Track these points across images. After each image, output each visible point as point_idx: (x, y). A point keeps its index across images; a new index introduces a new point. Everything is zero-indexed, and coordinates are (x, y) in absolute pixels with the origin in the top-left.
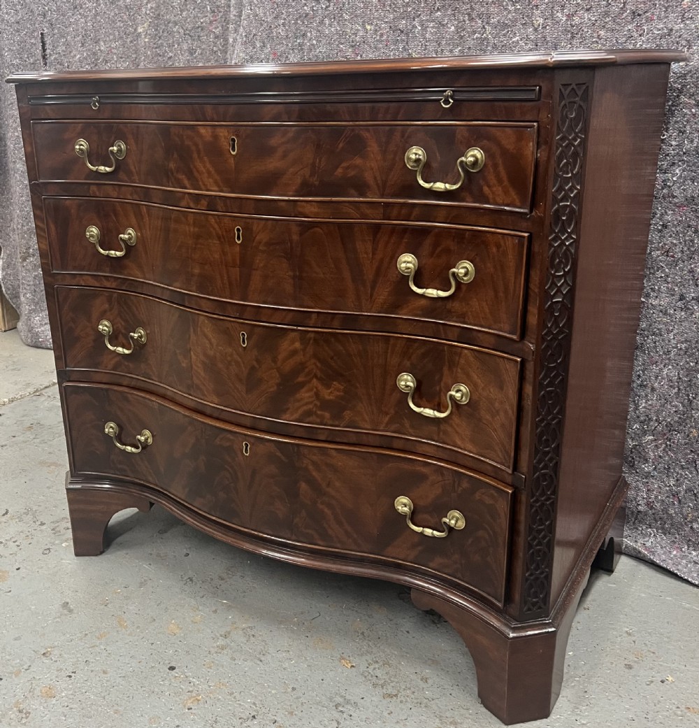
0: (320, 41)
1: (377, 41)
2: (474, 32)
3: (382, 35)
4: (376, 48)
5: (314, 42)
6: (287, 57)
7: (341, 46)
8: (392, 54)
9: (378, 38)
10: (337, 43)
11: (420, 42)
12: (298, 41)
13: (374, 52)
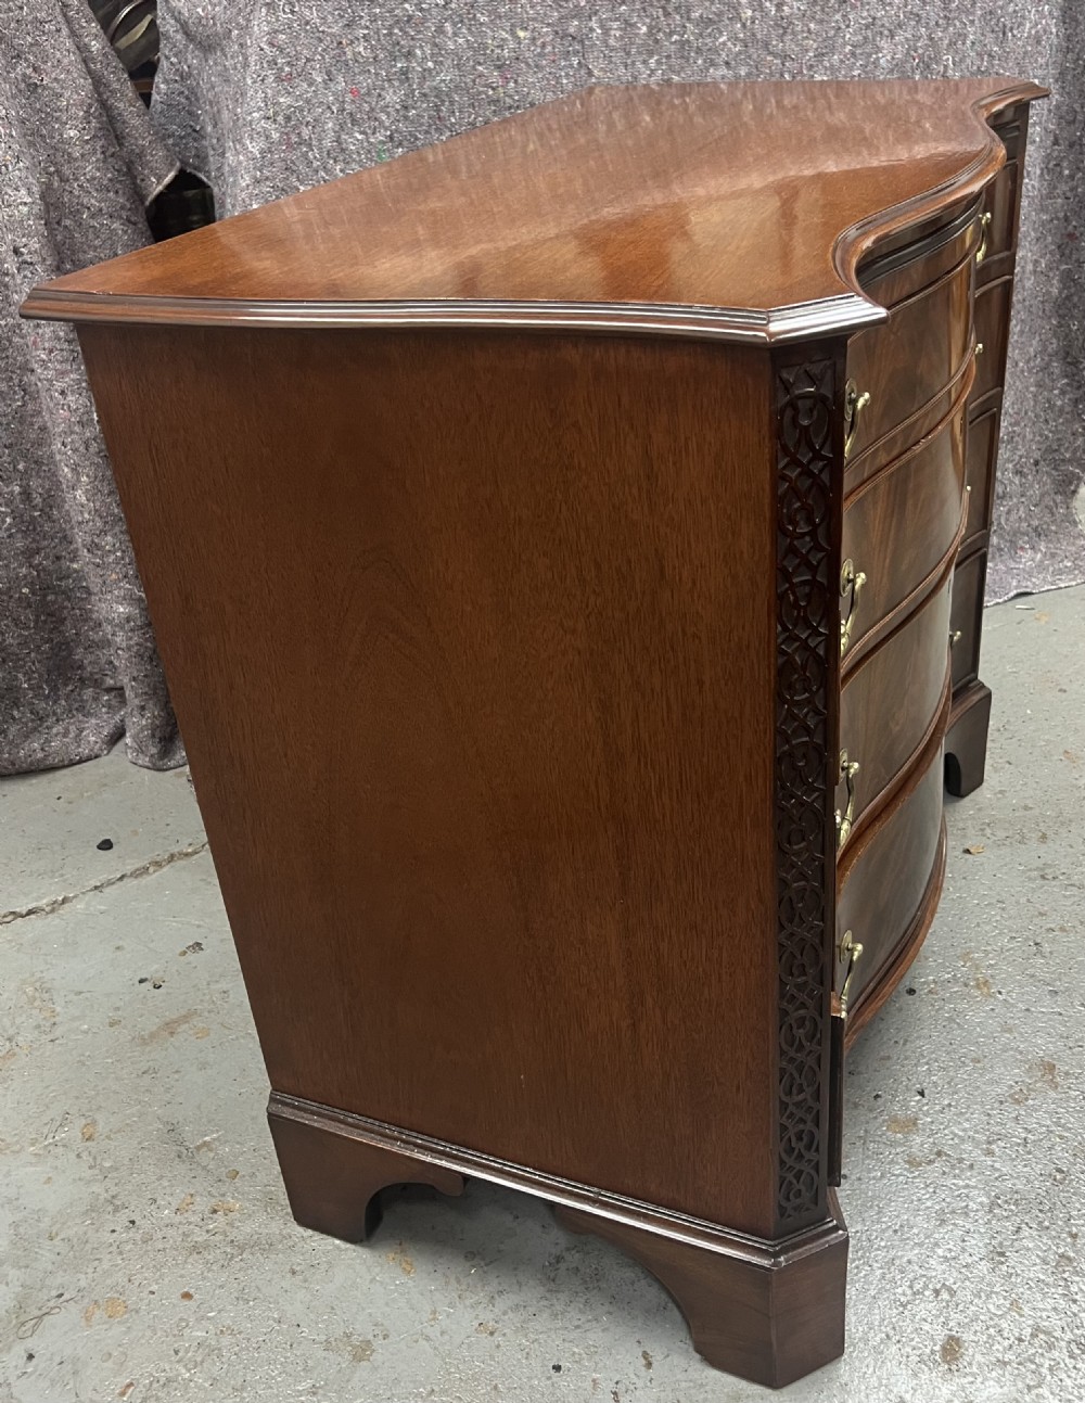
0: (441, 62)
1: (539, 55)
2: (671, 33)
3: (544, 46)
4: (537, 66)
5: (430, 64)
6: (380, 95)
7: (480, 68)
8: (563, 74)
9: (539, 50)
10: (471, 63)
11: (602, 52)
12: (399, 65)
13: (535, 72)
